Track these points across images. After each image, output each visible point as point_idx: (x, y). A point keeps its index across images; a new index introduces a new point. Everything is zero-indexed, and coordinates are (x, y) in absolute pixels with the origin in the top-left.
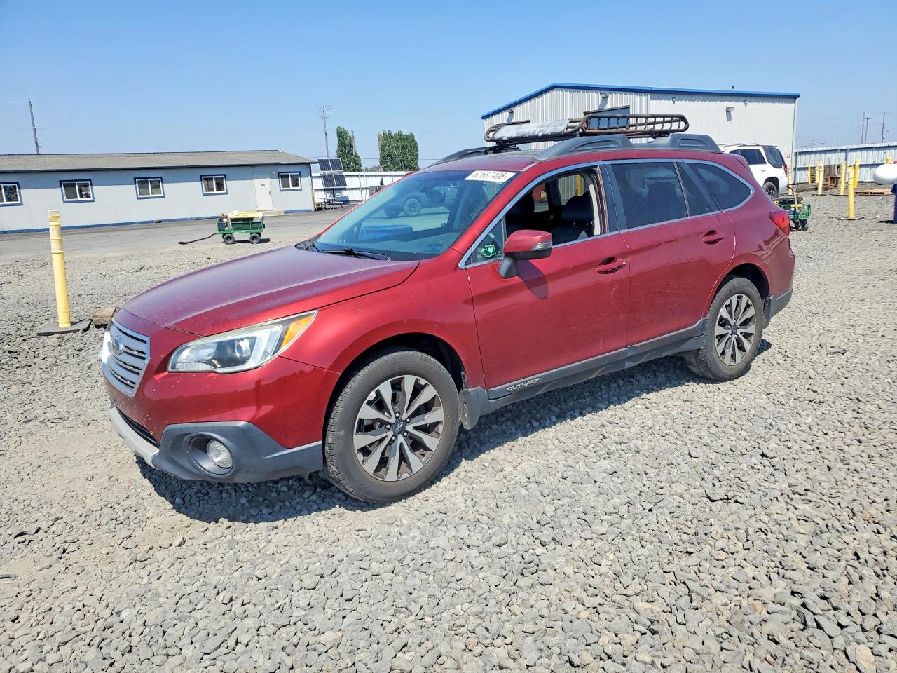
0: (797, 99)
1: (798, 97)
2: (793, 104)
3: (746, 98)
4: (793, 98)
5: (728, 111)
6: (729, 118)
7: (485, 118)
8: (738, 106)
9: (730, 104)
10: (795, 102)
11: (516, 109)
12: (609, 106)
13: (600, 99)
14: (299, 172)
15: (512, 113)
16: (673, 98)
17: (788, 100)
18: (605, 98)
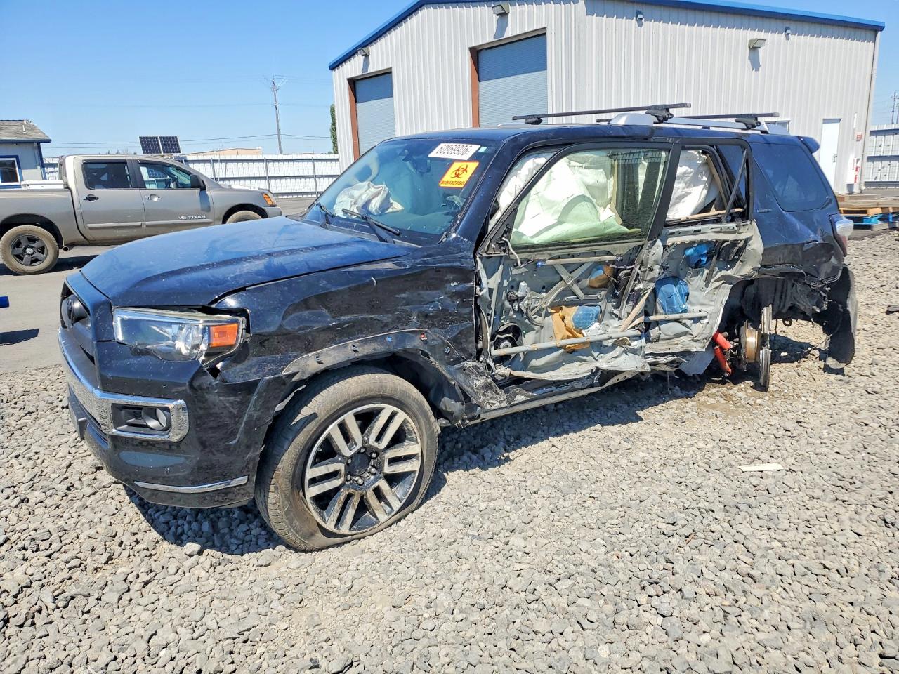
0: (879, 33)
1: (882, 28)
2: (871, 44)
3: (787, 24)
4: (873, 29)
5: (754, 48)
6: (755, 65)
7: (334, 67)
8: (773, 40)
9: (756, 34)
10: (874, 42)
11: (373, 49)
12: (510, 32)
13: (495, 18)
14: (17, 157)
15: (366, 56)
16: (639, 12)
17: (863, 33)
18: (503, 15)
